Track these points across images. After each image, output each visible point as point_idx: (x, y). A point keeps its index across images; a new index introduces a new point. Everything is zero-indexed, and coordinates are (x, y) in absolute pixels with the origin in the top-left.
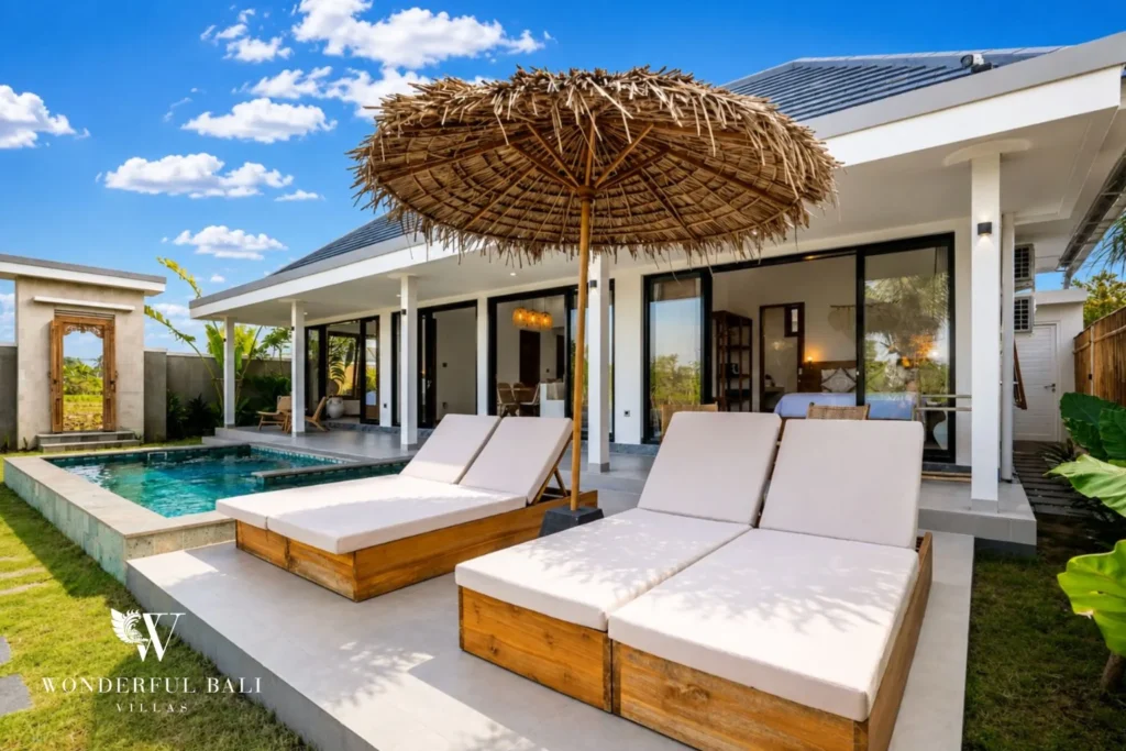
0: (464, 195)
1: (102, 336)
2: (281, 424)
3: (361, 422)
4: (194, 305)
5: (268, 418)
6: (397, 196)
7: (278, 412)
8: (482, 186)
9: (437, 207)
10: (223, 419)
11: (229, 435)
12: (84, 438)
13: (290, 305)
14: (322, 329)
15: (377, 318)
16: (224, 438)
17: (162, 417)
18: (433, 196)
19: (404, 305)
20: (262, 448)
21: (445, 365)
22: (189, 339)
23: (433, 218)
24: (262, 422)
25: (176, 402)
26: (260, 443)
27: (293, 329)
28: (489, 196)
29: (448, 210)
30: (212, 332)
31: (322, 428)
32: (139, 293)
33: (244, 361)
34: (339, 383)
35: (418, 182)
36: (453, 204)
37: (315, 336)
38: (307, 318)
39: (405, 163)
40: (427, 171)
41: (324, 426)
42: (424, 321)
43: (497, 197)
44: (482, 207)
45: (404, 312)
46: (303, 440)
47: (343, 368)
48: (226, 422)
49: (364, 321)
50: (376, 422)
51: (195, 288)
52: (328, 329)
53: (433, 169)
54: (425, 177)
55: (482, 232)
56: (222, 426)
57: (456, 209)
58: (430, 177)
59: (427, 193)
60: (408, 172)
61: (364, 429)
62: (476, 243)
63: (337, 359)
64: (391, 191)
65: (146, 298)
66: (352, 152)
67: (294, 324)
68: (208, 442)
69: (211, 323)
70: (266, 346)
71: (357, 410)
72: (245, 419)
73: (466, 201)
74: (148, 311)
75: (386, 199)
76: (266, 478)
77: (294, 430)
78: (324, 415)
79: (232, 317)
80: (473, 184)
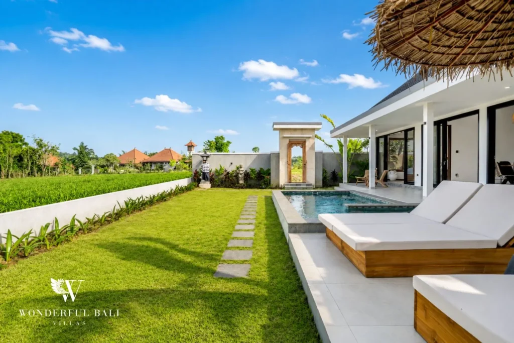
0: (448, 44)
1: (302, 147)
2: (364, 182)
3: (405, 183)
4: (332, 132)
5: (360, 180)
6: (400, 58)
7: (364, 177)
8: (461, 33)
9: (428, 56)
10: (342, 180)
11: (344, 187)
12: (297, 185)
13: (368, 128)
14: (385, 137)
15: (413, 129)
16: (343, 188)
17: (321, 177)
18: (424, 51)
19: (425, 119)
20: (354, 193)
21: (457, 152)
22: (330, 146)
23: (427, 64)
24: (358, 181)
25: (326, 172)
26: (354, 191)
27: (370, 138)
28: (468, 38)
29: (437, 56)
30: (340, 142)
31: (383, 186)
32: (314, 130)
33: (352, 154)
34: (395, 163)
35: (412, 45)
36: (440, 51)
37: (382, 141)
38: (376, 133)
39: (401, 37)
40: (416, 37)
41: (385, 185)
42: (441, 127)
43: (474, 37)
44: (463, 47)
45: (425, 123)
46: (374, 190)
47: (397, 156)
48: (344, 181)
49: (406, 131)
50: (413, 183)
51: (333, 125)
52: (389, 137)
53: (421, 34)
54: (416, 41)
55: (465, 64)
56: (342, 182)
57: (443, 54)
58: (420, 40)
59: (420, 50)
60: (404, 41)
61: (406, 187)
62: (462, 71)
63: (393, 151)
64: (395, 55)
65: (316, 132)
66: (366, 42)
67: (370, 136)
68: (337, 189)
69: (339, 139)
70: (362, 147)
71: (403, 177)
72: (352, 180)
73: (450, 47)
74: (316, 136)
75: (393, 62)
76: (349, 207)
77: (370, 186)
78: (386, 179)
79: (346, 135)
80: (452, 33)
